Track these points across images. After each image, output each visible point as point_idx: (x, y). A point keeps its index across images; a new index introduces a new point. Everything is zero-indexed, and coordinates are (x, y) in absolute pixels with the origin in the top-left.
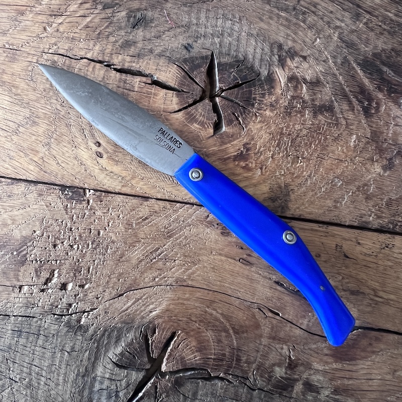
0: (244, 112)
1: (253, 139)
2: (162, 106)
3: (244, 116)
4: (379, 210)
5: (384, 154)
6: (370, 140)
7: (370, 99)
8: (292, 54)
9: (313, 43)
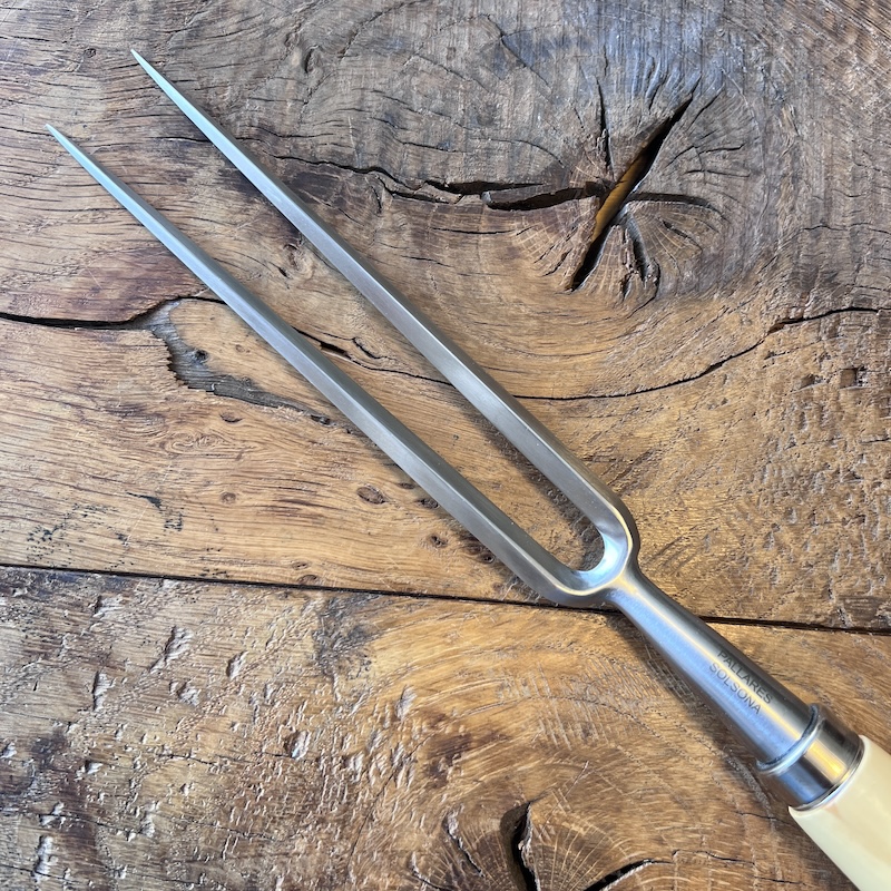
0: (448, 878)
1: (422, 801)
2: (676, 878)
3: (450, 867)
4: (77, 624)
5: (59, 782)
6: (98, 820)
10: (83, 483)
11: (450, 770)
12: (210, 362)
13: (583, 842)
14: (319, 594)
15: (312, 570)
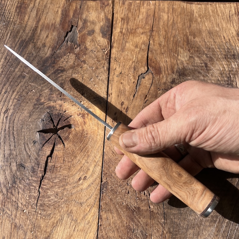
0: (64, 116)
1: (75, 112)
2: (62, 151)
3: (66, 117)
4: (102, 64)
5: (79, 64)
6: (74, 69)
7: (58, 70)
8: (38, 100)
9: (34, 92)
10: (123, 63)
11: (80, 116)
12: (143, 79)
13: (68, 137)
14: (107, 97)
15: (111, 95)
